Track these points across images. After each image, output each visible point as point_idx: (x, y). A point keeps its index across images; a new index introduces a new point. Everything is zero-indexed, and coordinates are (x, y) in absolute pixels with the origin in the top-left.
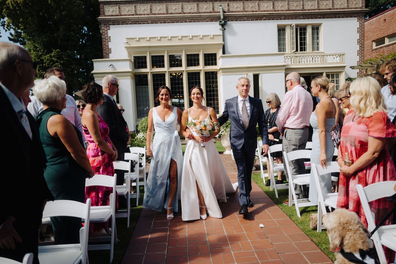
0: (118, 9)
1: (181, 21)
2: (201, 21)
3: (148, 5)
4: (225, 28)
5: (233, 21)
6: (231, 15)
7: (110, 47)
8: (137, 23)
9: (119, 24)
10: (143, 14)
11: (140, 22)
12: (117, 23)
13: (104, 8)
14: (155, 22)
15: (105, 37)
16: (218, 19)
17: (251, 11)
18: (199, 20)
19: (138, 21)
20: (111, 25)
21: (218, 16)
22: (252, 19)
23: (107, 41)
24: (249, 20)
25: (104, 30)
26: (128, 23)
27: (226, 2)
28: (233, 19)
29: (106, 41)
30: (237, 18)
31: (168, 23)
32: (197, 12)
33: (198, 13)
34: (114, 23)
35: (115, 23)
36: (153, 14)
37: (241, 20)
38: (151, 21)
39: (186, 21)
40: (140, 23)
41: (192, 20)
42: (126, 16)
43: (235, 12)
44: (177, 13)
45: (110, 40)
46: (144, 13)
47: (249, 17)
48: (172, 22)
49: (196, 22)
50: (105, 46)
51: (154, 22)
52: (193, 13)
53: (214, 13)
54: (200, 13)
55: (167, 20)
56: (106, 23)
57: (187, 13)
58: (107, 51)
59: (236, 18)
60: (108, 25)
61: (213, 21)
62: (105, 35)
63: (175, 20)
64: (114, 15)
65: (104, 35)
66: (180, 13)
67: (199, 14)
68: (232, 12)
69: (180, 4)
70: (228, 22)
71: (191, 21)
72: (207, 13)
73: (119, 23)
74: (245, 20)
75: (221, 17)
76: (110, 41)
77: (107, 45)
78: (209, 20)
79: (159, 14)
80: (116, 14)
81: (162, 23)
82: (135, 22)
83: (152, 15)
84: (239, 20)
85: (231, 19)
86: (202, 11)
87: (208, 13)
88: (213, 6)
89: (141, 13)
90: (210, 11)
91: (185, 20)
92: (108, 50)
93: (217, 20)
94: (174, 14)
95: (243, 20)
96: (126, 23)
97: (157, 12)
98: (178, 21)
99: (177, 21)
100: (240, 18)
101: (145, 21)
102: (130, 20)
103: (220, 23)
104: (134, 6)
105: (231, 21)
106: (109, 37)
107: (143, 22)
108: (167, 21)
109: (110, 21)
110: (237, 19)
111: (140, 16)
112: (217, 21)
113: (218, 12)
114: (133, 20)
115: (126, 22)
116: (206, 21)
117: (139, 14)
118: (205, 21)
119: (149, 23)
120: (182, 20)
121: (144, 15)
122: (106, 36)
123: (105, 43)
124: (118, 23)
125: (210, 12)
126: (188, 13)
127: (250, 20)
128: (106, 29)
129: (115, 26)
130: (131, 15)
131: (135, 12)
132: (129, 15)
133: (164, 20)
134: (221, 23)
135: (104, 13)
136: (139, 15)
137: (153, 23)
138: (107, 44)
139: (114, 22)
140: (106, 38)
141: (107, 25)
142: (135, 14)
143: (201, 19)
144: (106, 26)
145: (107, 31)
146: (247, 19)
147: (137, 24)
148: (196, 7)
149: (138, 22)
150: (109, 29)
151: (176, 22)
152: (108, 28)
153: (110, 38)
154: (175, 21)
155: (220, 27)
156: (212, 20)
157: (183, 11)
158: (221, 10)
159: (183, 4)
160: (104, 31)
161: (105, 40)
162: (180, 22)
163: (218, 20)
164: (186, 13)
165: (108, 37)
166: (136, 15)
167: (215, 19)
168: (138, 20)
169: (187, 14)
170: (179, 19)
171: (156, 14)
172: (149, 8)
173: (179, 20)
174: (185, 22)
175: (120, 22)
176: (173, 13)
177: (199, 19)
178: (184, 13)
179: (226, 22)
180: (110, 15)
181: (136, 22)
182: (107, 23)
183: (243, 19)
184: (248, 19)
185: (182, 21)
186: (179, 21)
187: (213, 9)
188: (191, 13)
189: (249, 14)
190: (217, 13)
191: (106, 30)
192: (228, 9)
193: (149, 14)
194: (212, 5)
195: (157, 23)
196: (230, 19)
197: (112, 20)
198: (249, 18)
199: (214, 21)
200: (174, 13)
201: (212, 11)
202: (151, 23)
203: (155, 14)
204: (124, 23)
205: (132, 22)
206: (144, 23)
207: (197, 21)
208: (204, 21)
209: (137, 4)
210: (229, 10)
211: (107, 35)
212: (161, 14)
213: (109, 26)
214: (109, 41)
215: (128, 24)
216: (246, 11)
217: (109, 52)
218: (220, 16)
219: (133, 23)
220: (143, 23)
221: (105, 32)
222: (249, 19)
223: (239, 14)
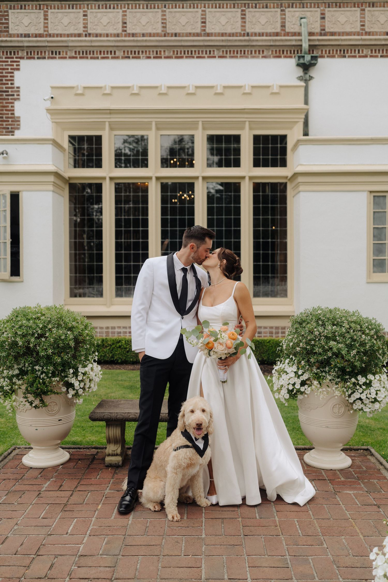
0: (42, 20)
1: (199, 54)
2: (250, 56)
3: (118, 12)
4: (311, 75)
5: (333, 57)
6: (329, 40)
7: (17, 114)
8: (89, 56)
9: (44, 58)
10: (104, 34)
11: (97, 54)
12: (38, 54)
13: (8, 15)
14: (133, 55)
15: (6, 88)
16: (294, 51)
17: (380, 32)
18: (244, 53)
19: (90, 52)
20: (22, 58)
21: (294, 43)
22: (383, 52)
23: (11, 99)
24: (377, 57)
25: (4, 71)
26: (65, 56)
27: (318, 9)
28: (333, 53)
29: (8, 99)
30: (344, 51)
31: (165, 58)
32: (240, 33)
33: (244, 35)
34: (31, 54)
35: (34, 54)
36: (129, 34)
37: (355, 57)
38: (124, 52)
39: (212, 55)
40: (95, 55)
41: (227, 51)
42: (61, 37)
43: (339, 34)
44: (190, 34)
45: (18, 95)
46: (107, 32)
47: (377, 48)
48: (177, 58)
49: (236, 57)
50: (6, 110)
51: (131, 54)
52: (230, 35)
53: (284, 36)
54: (248, 35)
55: (164, 51)
56: (11, 54)
57: (215, 33)
58: (10, 125)
59: (340, 51)
60: (15, 60)
61: (280, 57)
62: (8, 84)
63: (185, 51)
64: (32, 34)
65: (5, 84)
66: (198, 35)
67: (246, 38)
68: (332, 34)
69: (200, 10)
70: (319, 60)
71: (225, 55)
72: (267, 36)
73: (43, 54)
74: (366, 56)
75: (304, 45)
76: (19, 99)
77: (10, 108)
78: (272, 53)
79: (143, 35)
80: (37, 32)
81: (149, 58)
82: (83, 54)
83: (126, 36)
84: (349, 57)
85: (329, 53)
86: (253, 31)
87: (270, 36)
88: (282, 19)
89: (99, 31)
90: (274, 31)
91: (210, 51)
92: (12, 121)
93: (291, 53)
94: (183, 36)
95: (360, 57)
96: (59, 54)
97: (138, 30)
98: (192, 54)
99: (188, 54)
100: (351, 50)
101: (107, 52)
102: (70, 48)
103: (299, 60)
104: (82, 14)
105: (328, 57)
106: (15, 89)
107: (104, 54)
108: (165, 54)
109: (22, 49)
110: (344, 53)
111: (95, 39)
112: (291, 57)
113: (294, 34)
114: (78, 49)
115: (59, 52)
116: (263, 57)
117: (93, 34)
118: (260, 56)
119: (118, 58)
120: (202, 51)
121: (107, 35)
122: (10, 85)
123: (6, 103)
124: (41, 54)
125: (274, 33)
126: (219, 33)
127: (379, 55)
128: (11, 69)
129: (32, 61)
130: (75, 36)
131: (84, 27)
132: (68, 36)
133: (157, 52)
134: (302, 61)
135: (8, 27)
136: (93, 37)
137: (129, 57)
138: (12, 106)
139: (31, 52)
140: (10, 90)
141: (13, 58)
142: (84, 33)
143: (251, 51)
144: (11, 62)
145: (13, 73)
146: (372, 52)
147: (87, 58)
148: (240, 20)
149: (90, 54)
150: (18, 69)
151: (186, 57)
152: (15, 67)
153: (19, 91)
154: (184, 54)
155: (300, 72)
156: (278, 54)
157: (205, 30)
158: (303, 29)
159: (207, 10)
160: (6, 73)
161: (6, 95)
162: (198, 57)
163: (294, 53)
164: (212, 34)
165: (13, 88)
166: (86, 36)
167: (287, 51)
168: (92, 49)
169: (215, 36)
170: (193, 50)
171: (136, 34)
172: (120, 20)
173: (195, 51)
174: (209, 57)
175: (45, 52)
176: (179, 34)
177: (244, 51)
178: (208, 35)
179: (315, 58)
180: (21, 35)
181: (86, 54)
182: (14, 54)
183: (359, 52)
184: (374, 54)
185: (201, 55)
186: (195, 54)
187: (283, 26)
188: (226, 34)
189: (376, 40)
190: (292, 36)
191: (10, 71)
192: (321, 26)
193: (120, 35)
194: (281, 15)
195: (139, 58)
196: (326, 51)
197: (27, 47)
198: (375, 50)
199: (285, 57)
200: (183, 33)
201: (279, 30)
202: (123, 58)
203: (133, 35)
204: (56, 54)
205: (76, 52)
206: (106, 55)
207: (239, 55)
208: (258, 57)
209: (92, 8)
210: (324, 30)
211: (12, 84)
212: (150, 35)
213: (19, 62)
214: (15, 99)
215: (65, 58)
216: (369, 34)
217: (16, 126)
218: (299, 43)
219: (78, 56)
220: (102, 55)
221: (7, 76)
222: (375, 52)
223: (350, 40)
